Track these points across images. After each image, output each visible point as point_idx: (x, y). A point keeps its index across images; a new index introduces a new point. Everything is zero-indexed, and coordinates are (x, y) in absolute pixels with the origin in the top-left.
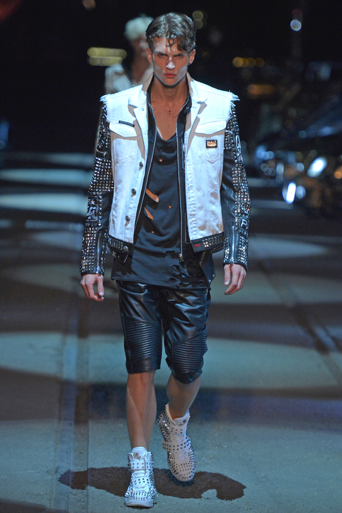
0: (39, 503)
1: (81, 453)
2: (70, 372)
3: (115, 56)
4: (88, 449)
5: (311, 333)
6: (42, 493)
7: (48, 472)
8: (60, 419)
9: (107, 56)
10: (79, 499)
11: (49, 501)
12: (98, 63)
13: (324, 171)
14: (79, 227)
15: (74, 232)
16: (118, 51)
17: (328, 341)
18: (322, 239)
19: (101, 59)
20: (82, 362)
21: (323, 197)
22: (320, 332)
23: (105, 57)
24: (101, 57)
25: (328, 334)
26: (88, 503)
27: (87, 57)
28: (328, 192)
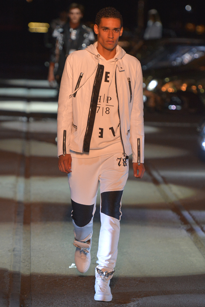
0: (4, 267)
1: (26, 240)
2: (20, 197)
3: (43, 27)
4: (30, 238)
5: (150, 174)
6: (6, 262)
7: (9, 251)
8: (15, 222)
9: (39, 27)
10: (26, 265)
11: (10, 266)
12: (34, 31)
13: (156, 87)
14: (24, 119)
15: (22, 122)
16: (44, 24)
17: (159, 178)
18: (156, 123)
19: (36, 29)
20: (27, 191)
21: (156, 101)
22: (155, 174)
23: (38, 28)
24: (36, 28)
25: (159, 175)
26: (31, 267)
27: (28, 28)
28: (159, 98)
